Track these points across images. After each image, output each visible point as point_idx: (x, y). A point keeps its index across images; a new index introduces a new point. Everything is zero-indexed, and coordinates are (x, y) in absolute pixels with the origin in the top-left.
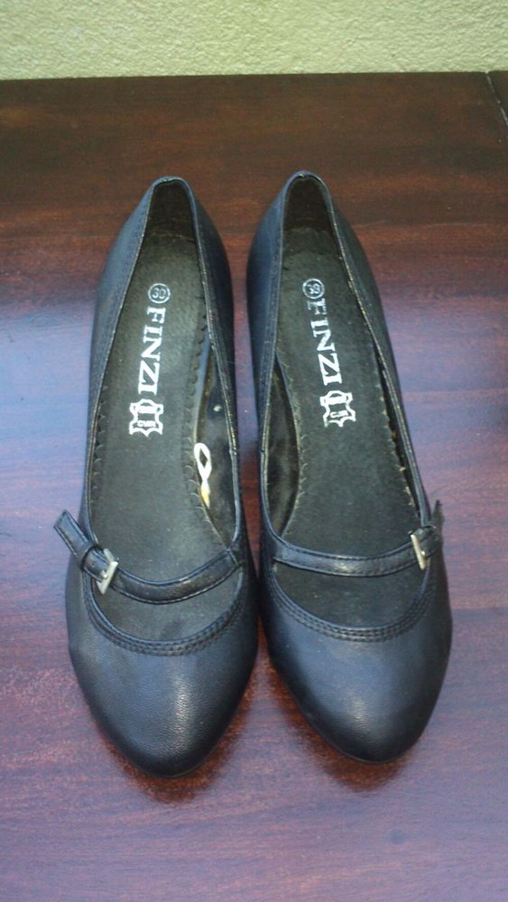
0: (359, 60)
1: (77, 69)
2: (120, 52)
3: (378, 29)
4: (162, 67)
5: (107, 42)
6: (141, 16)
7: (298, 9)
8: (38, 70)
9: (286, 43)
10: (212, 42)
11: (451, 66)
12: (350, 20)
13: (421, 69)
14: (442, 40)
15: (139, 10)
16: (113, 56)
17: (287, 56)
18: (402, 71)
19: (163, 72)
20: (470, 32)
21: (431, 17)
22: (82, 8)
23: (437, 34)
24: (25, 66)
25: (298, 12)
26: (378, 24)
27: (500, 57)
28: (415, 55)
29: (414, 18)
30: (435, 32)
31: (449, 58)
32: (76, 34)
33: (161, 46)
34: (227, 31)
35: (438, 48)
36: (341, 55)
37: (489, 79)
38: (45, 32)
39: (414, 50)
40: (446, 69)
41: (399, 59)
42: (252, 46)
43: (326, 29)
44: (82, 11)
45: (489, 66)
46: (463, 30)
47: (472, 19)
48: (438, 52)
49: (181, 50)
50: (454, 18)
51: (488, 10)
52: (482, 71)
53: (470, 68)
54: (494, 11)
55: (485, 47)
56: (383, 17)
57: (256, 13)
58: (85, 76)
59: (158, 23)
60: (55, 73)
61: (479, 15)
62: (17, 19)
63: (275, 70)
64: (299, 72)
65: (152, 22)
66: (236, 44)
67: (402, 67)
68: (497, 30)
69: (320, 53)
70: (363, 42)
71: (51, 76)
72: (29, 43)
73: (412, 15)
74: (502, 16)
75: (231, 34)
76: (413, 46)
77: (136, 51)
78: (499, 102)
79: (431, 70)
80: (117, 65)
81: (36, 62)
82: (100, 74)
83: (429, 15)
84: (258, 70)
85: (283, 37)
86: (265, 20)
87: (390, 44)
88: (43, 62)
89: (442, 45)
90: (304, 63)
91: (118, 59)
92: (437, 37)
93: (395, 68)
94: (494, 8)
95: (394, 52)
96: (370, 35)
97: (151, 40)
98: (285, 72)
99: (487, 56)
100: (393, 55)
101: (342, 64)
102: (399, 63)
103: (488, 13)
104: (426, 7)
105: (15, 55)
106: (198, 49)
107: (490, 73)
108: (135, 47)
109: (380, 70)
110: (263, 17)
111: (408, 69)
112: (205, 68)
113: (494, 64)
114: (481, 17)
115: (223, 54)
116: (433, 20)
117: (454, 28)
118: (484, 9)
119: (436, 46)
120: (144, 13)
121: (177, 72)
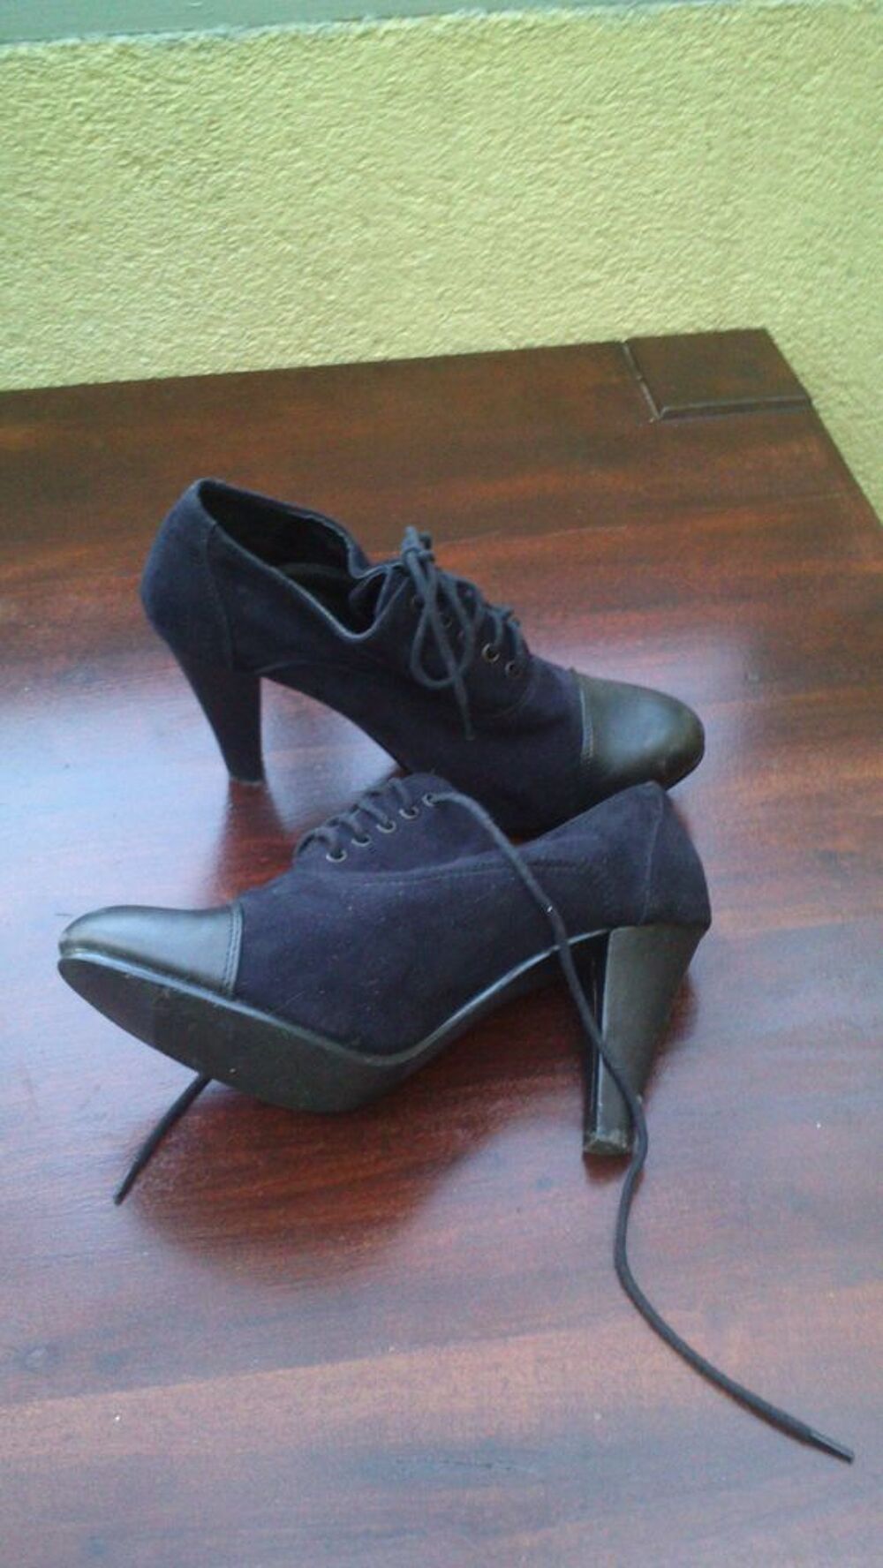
0: (457, 338)
1: (93, 373)
2: (148, 349)
3: (477, 297)
4: (204, 363)
5: (131, 336)
6: (173, 302)
7: (373, 280)
8: (42, 376)
9: (360, 324)
10: (267, 329)
11: (577, 337)
12: (441, 289)
13: (539, 343)
14: (562, 305)
15: (172, 295)
16: (141, 354)
17: (366, 339)
18: (514, 348)
19: (205, 369)
20: (595, 292)
21: (545, 278)
22: (98, 296)
23: (553, 299)
24: (25, 372)
25: (373, 285)
26: (478, 291)
27: (639, 320)
28: (529, 326)
29: (521, 281)
30: (552, 295)
31: (574, 326)
32: (90, 329)
33: (202, 337)
34: (285, 314)
35: (557, 316)
36: (433, 334)
37: (627, 349)
38: (50, 329)
39: (527, 320)
40: (570, 342)
41: (509, 333)
42: (320, 330)
43: (411, 302)
44: (99, 300)
45: (627, 332)
46: (586, 291)
47: (595, 276)
48: (559, 320)
49: (227, 341)
50: (574, 277)
51: (615, 263)
52: (617, 340)
53: (602, 338)
54: (623, 264)
55: (618, 309)
56: (484, 281)
57: (320, 289)
58: (105, 381)
59: (196, 310)
60: (64, 380)
61: (604, 270)
62: (13, 314)
63: (350, 359)
64: (382, 359)
65: (187, 309)
66: (299, 329)
67: (514, 343)
68: (630, 286)
69: (405, 334)
70: (460, 316)
71: (59, 384)
72: (30, 343)
73: (519, 277)
74: (633, 270)
75: (292, 316)
76: (526, 315)
77: (170, 345)
78: (639, 378)
79: (552, 344)
80: (146, 364)
81: (40, 367)
82: (124, 378)
83: (541, 276)
84: (329, 360)
85: (358, 316)
86: (332, 297)
87: (495, 315)
88: (48, 366)
89: (562, 310)
90: (389, 346)
91: (147, 356)
92: (554, 302)
93: (505, 344)
94: (621, 260)
95: (502, 325)
96: (469, 306)
97: (188, 330)
98: (364, 360)
99: (622, 320)
100: (501, 329)
101: (437, 345)
102: (510, 338)
103: (615, 267)
104: (536, 267)
105: (11, 359)
106: (251, 338)
107: (628, 342)
108: (168, 341)
109: (485, 349)
110: (330, 293)
111: (522, 345)
112: (259, 361)
113: (632, 330)
114: (606, 273)
115: (281, 342)
116: (546, 281)
117: (573, 289)
118: (611, 261)
119: (554, 314)
120: (179, 297)
121: (224, 368)
